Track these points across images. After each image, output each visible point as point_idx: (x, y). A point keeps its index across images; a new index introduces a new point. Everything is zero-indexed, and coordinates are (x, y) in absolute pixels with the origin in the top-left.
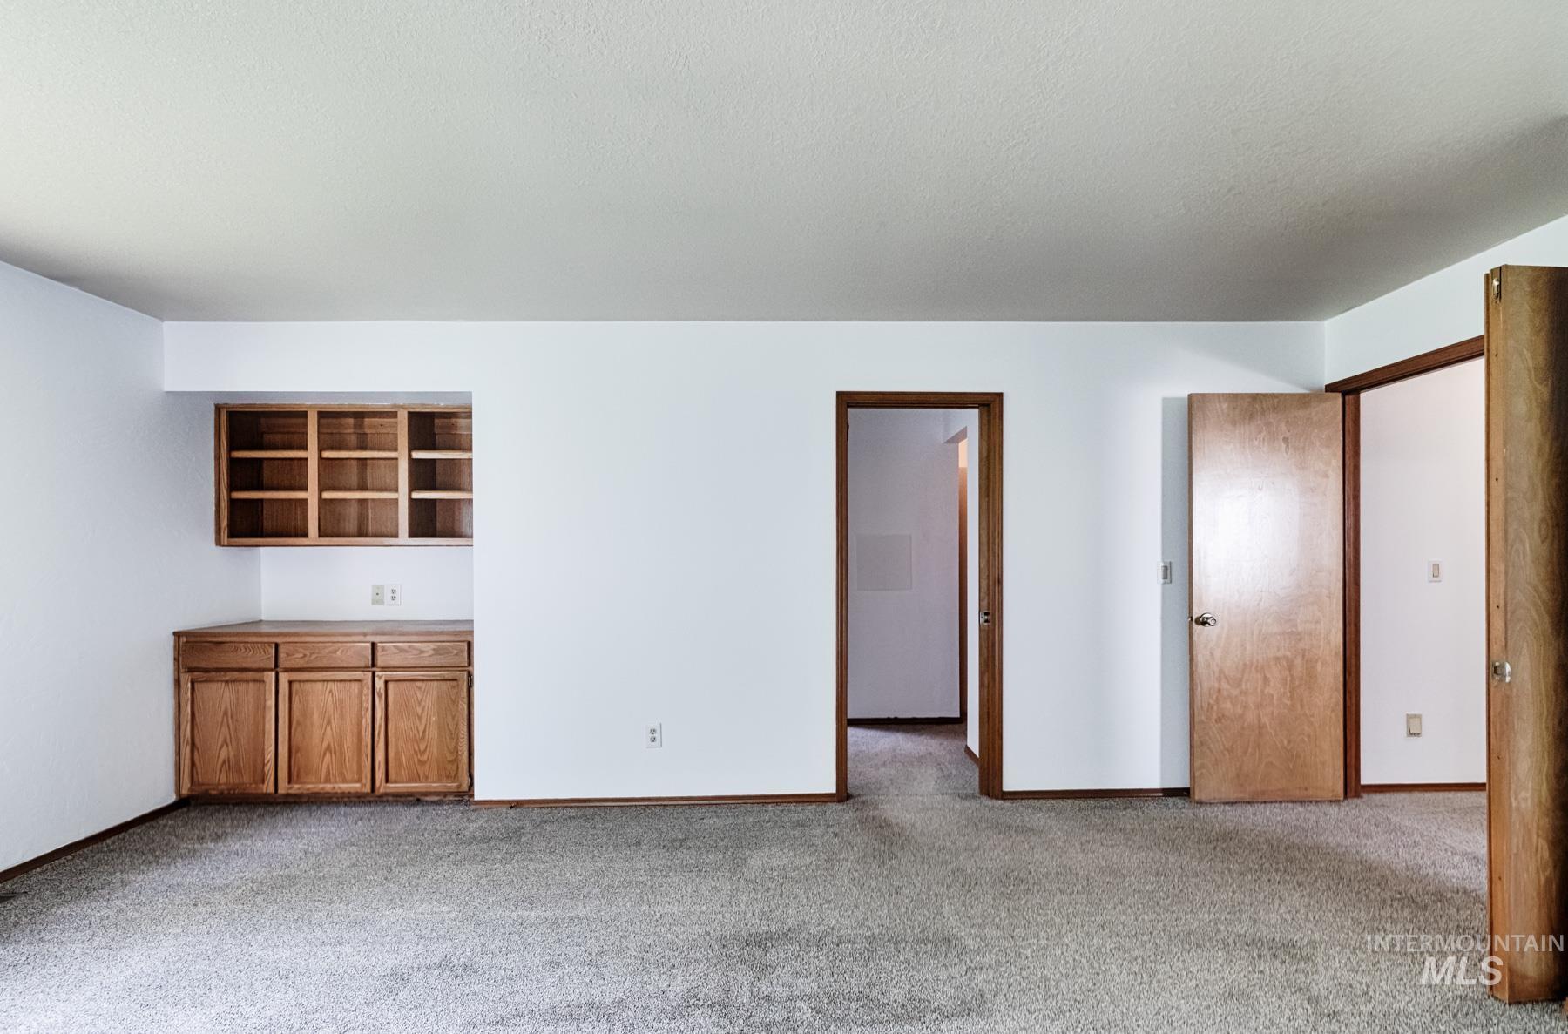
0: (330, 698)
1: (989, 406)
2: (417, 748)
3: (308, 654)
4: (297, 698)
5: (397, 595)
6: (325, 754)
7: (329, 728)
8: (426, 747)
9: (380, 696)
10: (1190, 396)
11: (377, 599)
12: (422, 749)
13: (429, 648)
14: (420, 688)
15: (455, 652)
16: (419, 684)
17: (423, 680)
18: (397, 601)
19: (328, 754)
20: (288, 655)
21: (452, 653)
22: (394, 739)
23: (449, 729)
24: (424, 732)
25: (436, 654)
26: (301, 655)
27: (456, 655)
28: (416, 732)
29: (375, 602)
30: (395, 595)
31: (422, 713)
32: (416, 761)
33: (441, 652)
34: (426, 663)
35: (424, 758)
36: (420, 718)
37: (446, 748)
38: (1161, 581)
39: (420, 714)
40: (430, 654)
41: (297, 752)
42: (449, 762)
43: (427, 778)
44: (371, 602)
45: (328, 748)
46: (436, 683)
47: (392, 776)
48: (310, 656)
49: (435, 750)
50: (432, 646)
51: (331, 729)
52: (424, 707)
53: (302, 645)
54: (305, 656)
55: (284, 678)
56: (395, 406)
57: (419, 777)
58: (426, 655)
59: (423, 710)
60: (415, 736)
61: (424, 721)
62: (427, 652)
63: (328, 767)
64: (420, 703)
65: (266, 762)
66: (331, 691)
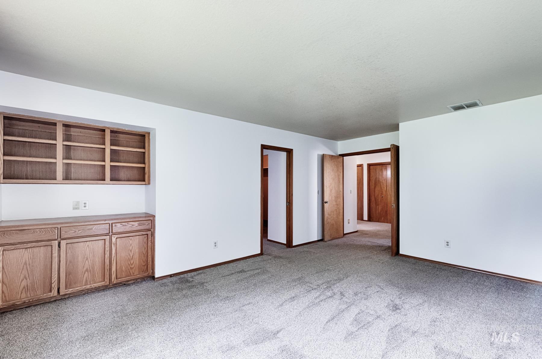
0: (88, 249)
1: (289, 152)
2: (129, 263)
3: (77, 231)
4: (70, 251)
5: (87, 205)
6: (85, 273)
7: (87, 262)
8: (134, 262)
9: (114, 245)
10: (323, 154)
11: (76, 208)
12: (132, 263)
13: (136, 224)
14: (131, 239)
15: (147, 224)
16: (131, 238)
17: (133, 236)
18: (87, 208)
19: (86, 273)
20: (66, 232)
21: (146, 224)
22: (119, 261)
23: (143, 253)
24: (133, 256)
25: (139, 226)
26: (74, 232)
27: (147, 225)
28: (129, 257)
29: (74, 209)
30: (84, 205)
31: (132, 249)
32: (129, 268)
33: (141, 224)
34: (135, 229)
35: (132, 266)
36: (131, 251)
37: (142, 260)
38: (317, 194)
39: (131, 249)
40: (136, 225)
41: (69, 275)
42: (143, 266)
43: (134, 274)
44: (72, 209)
45: (87, 270)
46: (138, 236)
47: (119, 276)
48: (78, 232)
49: (137, 262)
50: (137, 223)
51: (88, 262)
52: (133, 246)
53: (73, 227)
54: (75, 232)
55: (63, 243)
56: (105, 127)
57: (130, 274)
58: (134, 226)
59: (132, 248)
60: (129, 258)
61: (133, 252)
62: (135, 225)
63: (86, 278)
64: (131, 245)
65: (53, 282)
66: (88, 246)
